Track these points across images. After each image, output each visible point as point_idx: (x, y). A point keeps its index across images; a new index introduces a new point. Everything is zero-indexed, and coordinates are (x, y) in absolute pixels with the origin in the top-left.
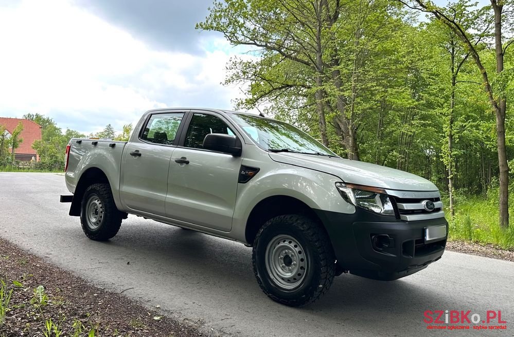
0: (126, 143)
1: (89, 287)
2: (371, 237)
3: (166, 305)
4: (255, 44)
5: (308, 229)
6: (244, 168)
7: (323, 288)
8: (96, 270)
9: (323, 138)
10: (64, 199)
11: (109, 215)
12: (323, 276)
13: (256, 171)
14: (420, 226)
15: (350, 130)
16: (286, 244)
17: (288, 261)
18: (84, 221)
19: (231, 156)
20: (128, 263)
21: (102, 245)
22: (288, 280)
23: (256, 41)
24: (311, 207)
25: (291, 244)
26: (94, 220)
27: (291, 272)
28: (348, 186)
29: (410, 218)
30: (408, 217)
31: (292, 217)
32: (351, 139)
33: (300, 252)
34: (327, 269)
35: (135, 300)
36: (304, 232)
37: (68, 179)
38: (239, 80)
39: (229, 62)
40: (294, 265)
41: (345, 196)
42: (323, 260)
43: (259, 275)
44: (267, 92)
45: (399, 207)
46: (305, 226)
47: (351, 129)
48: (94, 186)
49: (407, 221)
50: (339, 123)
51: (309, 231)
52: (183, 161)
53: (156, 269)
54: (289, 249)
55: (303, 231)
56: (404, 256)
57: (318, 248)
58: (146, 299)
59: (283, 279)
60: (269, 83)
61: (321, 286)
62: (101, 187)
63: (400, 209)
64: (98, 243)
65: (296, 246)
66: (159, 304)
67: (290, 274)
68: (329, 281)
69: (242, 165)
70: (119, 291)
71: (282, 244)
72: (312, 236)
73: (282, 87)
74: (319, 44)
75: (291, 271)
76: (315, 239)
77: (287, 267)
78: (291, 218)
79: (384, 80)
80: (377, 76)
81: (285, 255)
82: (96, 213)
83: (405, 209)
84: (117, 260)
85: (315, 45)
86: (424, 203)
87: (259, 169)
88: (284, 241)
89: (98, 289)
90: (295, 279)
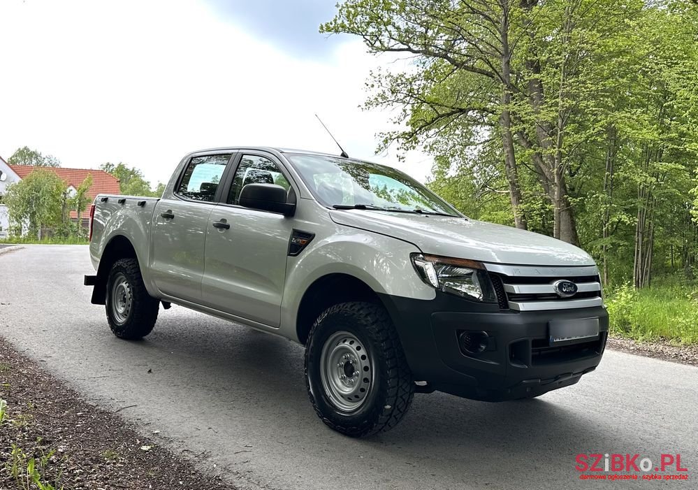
0: (159, 200)
1: (76, 403)
2: (458, 335)
3: (169, 430)
4: (409, 49)
5: (373, 324)
6: (297, 234)
7: (392, 410)
8: (100, 379)
9: (513, 189)
10: (89, 281)
11: (138, 303)
12: (391, 392)
13: (309, 237)
14: (542, 319)
15: (555, 176)
16: (347, 344)
17: (349, 370)
18: (110, 312)
19: (281, 217)
20: (150, 371)
21: (129, 345)
22: (349, 399)
23: (410, 44)
24: (375, 290)
25: (352, 345)
26: (121, 310)
27: (353, 387)
28: (427, 258)
29: (523, 306)
30: (520, 305)
31: (355, 305)
32: (556, 189)
33: (363, 357)
34: (398, 382)
35: (130, 422)
36: (367, 328)
37: (93, 251)
38: (387, 103)
39: (370, 77)
40: (358, 375)
41: (421, 273)
42: (392, 368)
43: (311, 390)
44: (429, 120)
45: (507, 290)
46: (369, 318)
47: (557, 174)
48: (120, 263)
49: (519, 311)
50: (542, 165)
51: (374, 326)
52: (223, 225)
53: (186, 380)
54: (350, 352)
55: (366, 325)
56: (514, 365)
57: (385, 351)
58: (146, 421)
59: (342, 396)
60: (432, 106)
61: (388, 407)
62: (129, 263)
63: (509, 294)
64: (124, 342)
65: (358, 348)
66: (159, 428)
67: (351, 389)
68: (404, 400)
69: (294, 230)
70: (114, 410)
71: (342, 345)
72: (378, 333)
73: (452, 113)
74: (505, 44)
75: (352, 384)
76: (381, 339)
77: (348, 379)
78: (352, 306)
79: (608, 97)
80: (597, 90)
81: (346, 361)
82: (124, 300)
83: (517, 292)
84: (137, 367)
85: (500, 46)
86: (556, 283)
87: (314, 235)
88: (344, 342)
89: (87, 406)
90: (357, 397)
